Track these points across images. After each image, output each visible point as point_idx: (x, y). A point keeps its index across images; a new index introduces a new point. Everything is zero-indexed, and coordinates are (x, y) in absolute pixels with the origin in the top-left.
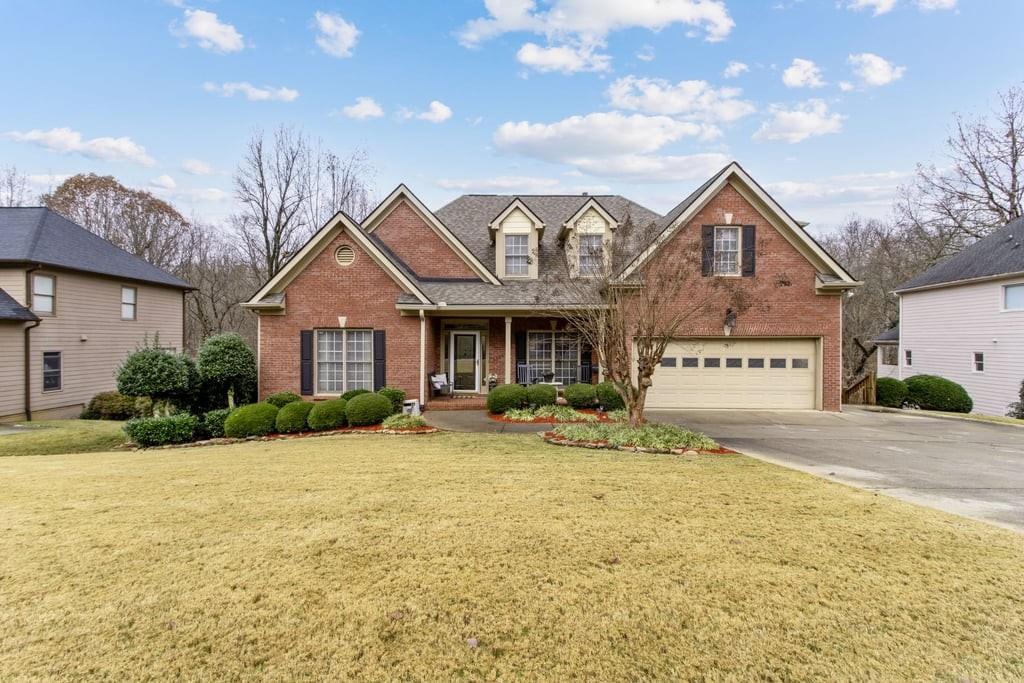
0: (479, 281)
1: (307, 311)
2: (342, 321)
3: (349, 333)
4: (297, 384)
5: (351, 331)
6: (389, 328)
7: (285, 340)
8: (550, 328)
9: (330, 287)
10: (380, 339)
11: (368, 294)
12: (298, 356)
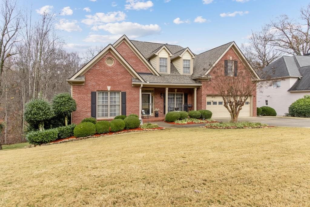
0: (152, 74)
1: (94, 84)
2: (109, 88)
3: (110, 93)
4: (89, 114)
5: (112, 92)
6: (127, 91)
7: (85, 96)
8: (175, 92)
9: (103, 74)
10: (124, 95)
11: (119, 77)
12: (90, 102)
